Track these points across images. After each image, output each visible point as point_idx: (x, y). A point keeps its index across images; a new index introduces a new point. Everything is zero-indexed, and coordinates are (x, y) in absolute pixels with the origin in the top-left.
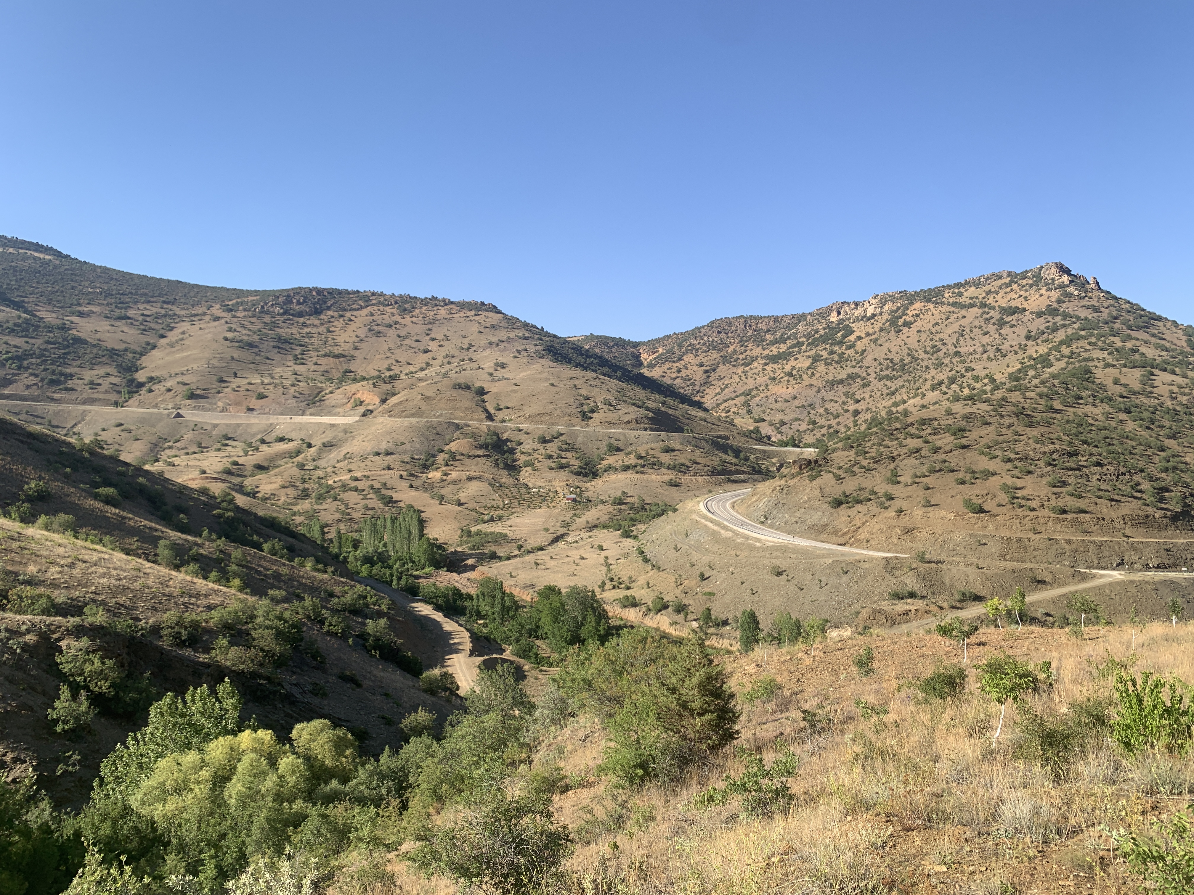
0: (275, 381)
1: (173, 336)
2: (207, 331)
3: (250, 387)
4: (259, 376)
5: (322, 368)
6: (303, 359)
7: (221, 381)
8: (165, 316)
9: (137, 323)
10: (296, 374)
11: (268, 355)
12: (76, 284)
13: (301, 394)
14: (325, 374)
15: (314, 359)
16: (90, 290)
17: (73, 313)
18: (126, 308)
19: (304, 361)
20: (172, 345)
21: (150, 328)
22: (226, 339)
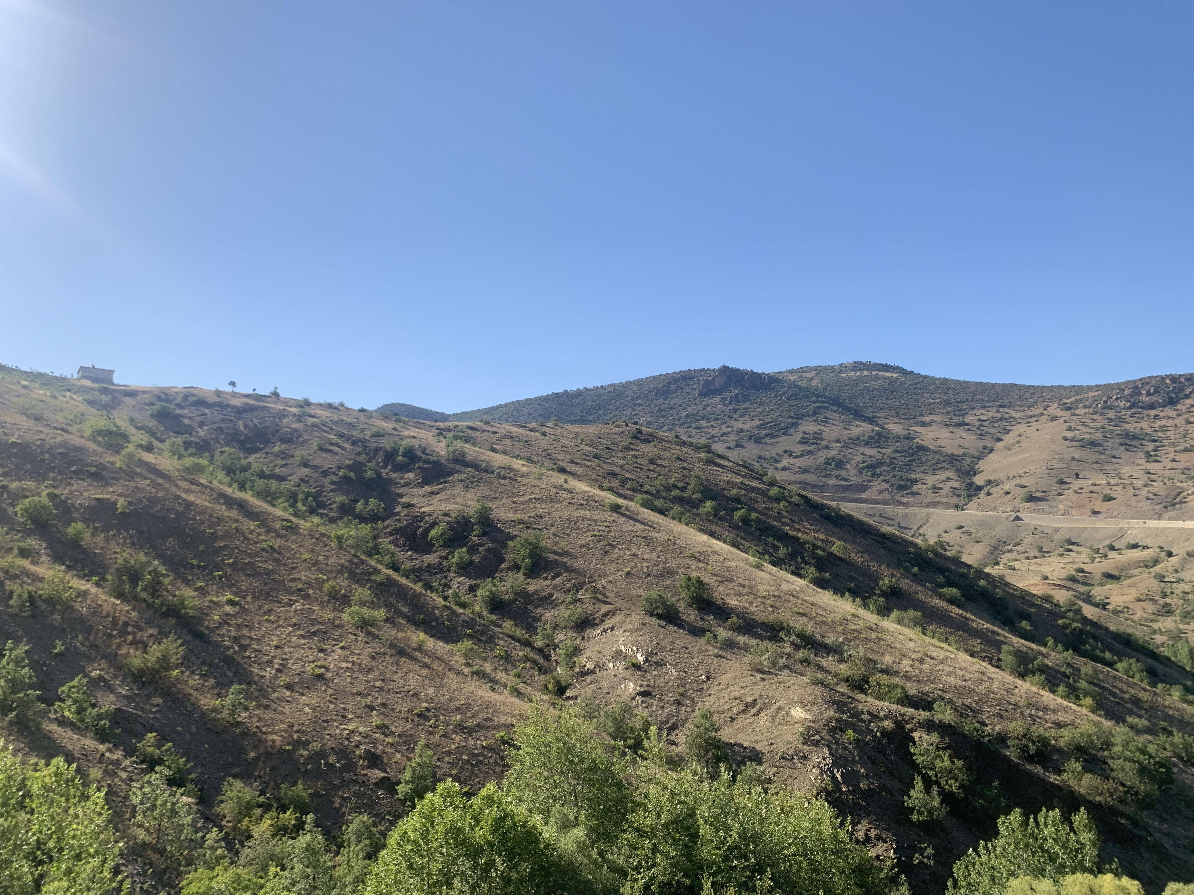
0: (1123, 481)
1: (1009, 439)
2: (1044, 432)
3: (1094, 489)
4: (1104, 477)
5: (1181, 465)
6: (1156, 455)
7: (1062, 482)
8: (1001, 419)
9: (975, 429)
10: (1149, 473)
11: (1114, 453)
12: (919, 397)
13: (1156, 495)
14: (1186, 472)
15: (1171, 456)
16: (931, 401)
17: (916, 424)
18: (963, 415)
19: (1158, 458)
20: (1008, 448)
21: (987, 433)
22: (1065, 439)
